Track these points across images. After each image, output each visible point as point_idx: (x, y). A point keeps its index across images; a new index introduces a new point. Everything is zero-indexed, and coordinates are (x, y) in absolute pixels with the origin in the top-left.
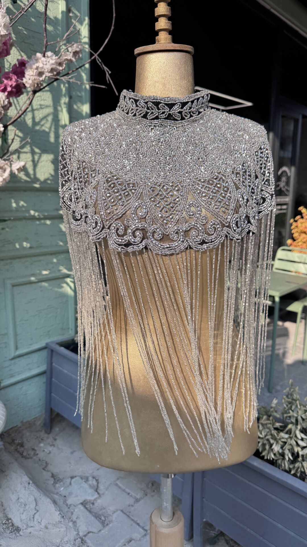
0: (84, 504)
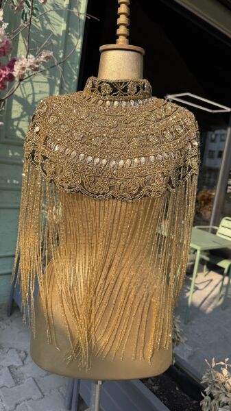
0: (10, 367)
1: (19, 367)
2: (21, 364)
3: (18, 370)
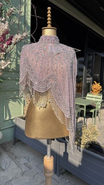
0: (24, 164)
2: (28, 162)
3: (28, 164)
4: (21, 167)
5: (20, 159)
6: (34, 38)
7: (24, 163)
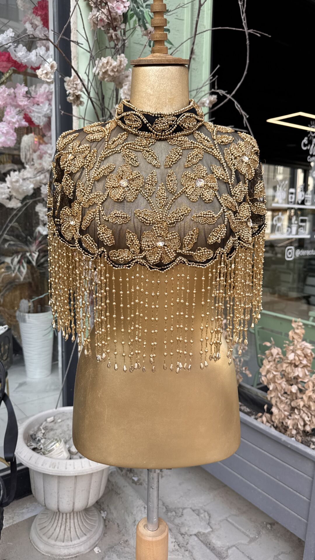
0: (198, 535)
1: (209, 533)
2: (209, 530)
4: (189, 547)
5: (182, 515)
6: (243, 113)
7: (195, 531)
